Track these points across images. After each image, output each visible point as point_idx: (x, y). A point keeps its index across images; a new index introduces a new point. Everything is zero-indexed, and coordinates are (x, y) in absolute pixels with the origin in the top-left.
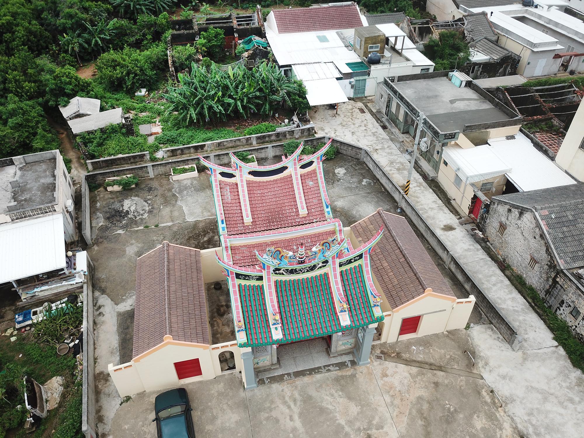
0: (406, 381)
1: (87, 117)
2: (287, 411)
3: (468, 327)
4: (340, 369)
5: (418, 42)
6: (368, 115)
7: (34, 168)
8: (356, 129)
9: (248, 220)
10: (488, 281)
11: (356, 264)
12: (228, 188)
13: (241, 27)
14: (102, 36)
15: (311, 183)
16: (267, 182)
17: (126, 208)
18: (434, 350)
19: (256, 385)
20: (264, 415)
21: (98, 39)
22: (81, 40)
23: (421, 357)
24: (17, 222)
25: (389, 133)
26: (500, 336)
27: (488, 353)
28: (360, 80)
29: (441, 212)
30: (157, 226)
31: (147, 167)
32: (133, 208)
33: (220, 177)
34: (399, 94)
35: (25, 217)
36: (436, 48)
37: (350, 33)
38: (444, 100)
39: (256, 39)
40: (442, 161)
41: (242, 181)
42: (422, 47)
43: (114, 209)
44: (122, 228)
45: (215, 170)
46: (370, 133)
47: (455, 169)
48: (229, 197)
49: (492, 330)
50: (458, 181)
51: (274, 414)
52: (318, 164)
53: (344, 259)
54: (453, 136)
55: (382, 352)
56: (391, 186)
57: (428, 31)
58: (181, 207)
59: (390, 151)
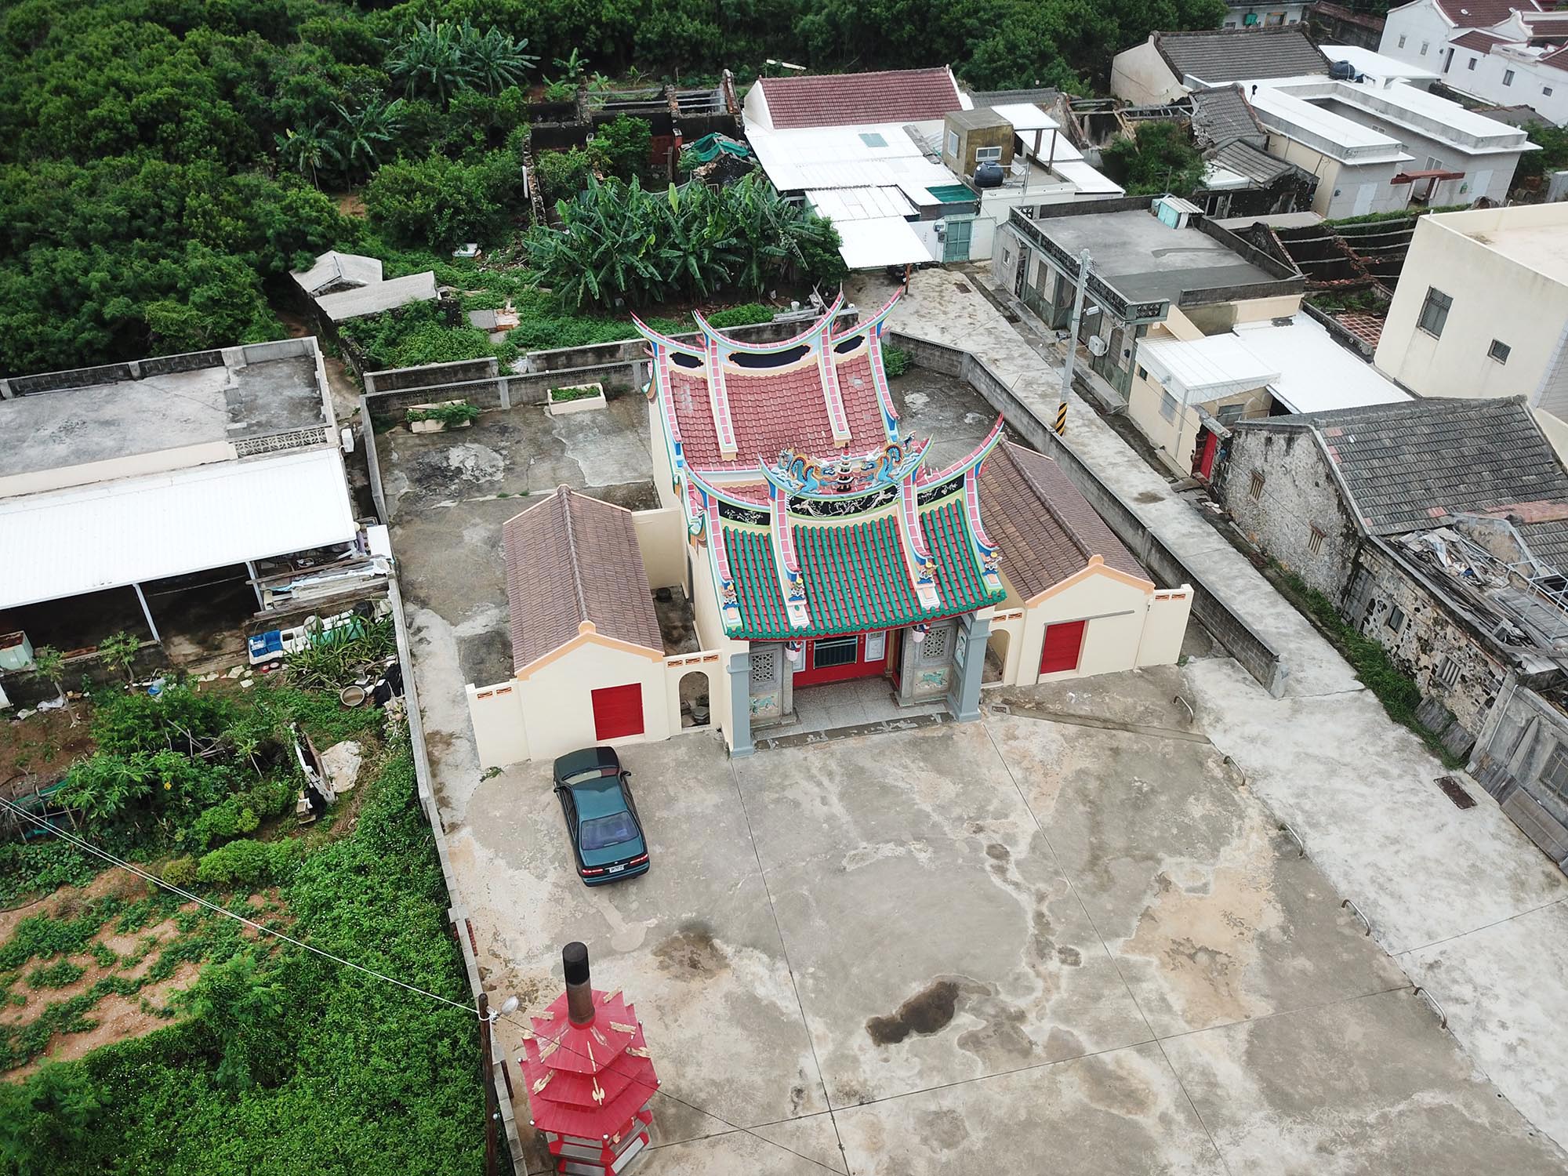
0: (1054, 747)
1: (358, 290)
2: (816, 790)
3: (1182, 661)
4: (919, 727)
5: (1087, 147)
6: (976, 297)
7: (264, 371)
8: (949, 323)
9: (729, 447)
10: (1227, 586)
11: (951, 499)
12: (687, 387)
13: (689, 116)
14: (373, 135)
15: (859, 382)
16: (767, 378)
17: (454, 463)
18: (1112, 698)
19: (752, 747)
20: (768, 796)
21: (363, 141)
22: (324, 143)
23: (1086, 710)
24: (249, 461)
25: (1023, 330)
26: (1248, 675)
27: (1223, 703)
28: (957, 223)
29: (1135, 470)
30: (525, 494)
31: (496, 383)
32: (470, 463)
33: (671, 364)
34: (1044, 237)
35: (266, 450)
36: (1127, 159)
37: (934, 129)
38: (1142, 250)
39: (722, 140)
40: (1136, 370)
41: (716, 372)
42: (1097, 157)
43: (429, 465)
44: (449, 497)
45: (662, 348)
46: (981, 330)
47: (1164, 376)
48: (689, 404)
49: (1233, 666)
50: (1169, 401)
51: (789, 794)
52: (873, 341)
53: (928, 488)
54: (1156, 311)
55: (1005, 702)
56: (1025, 420)
57: (1112, 124)
58: (574, 463)
59: (1025, 363)
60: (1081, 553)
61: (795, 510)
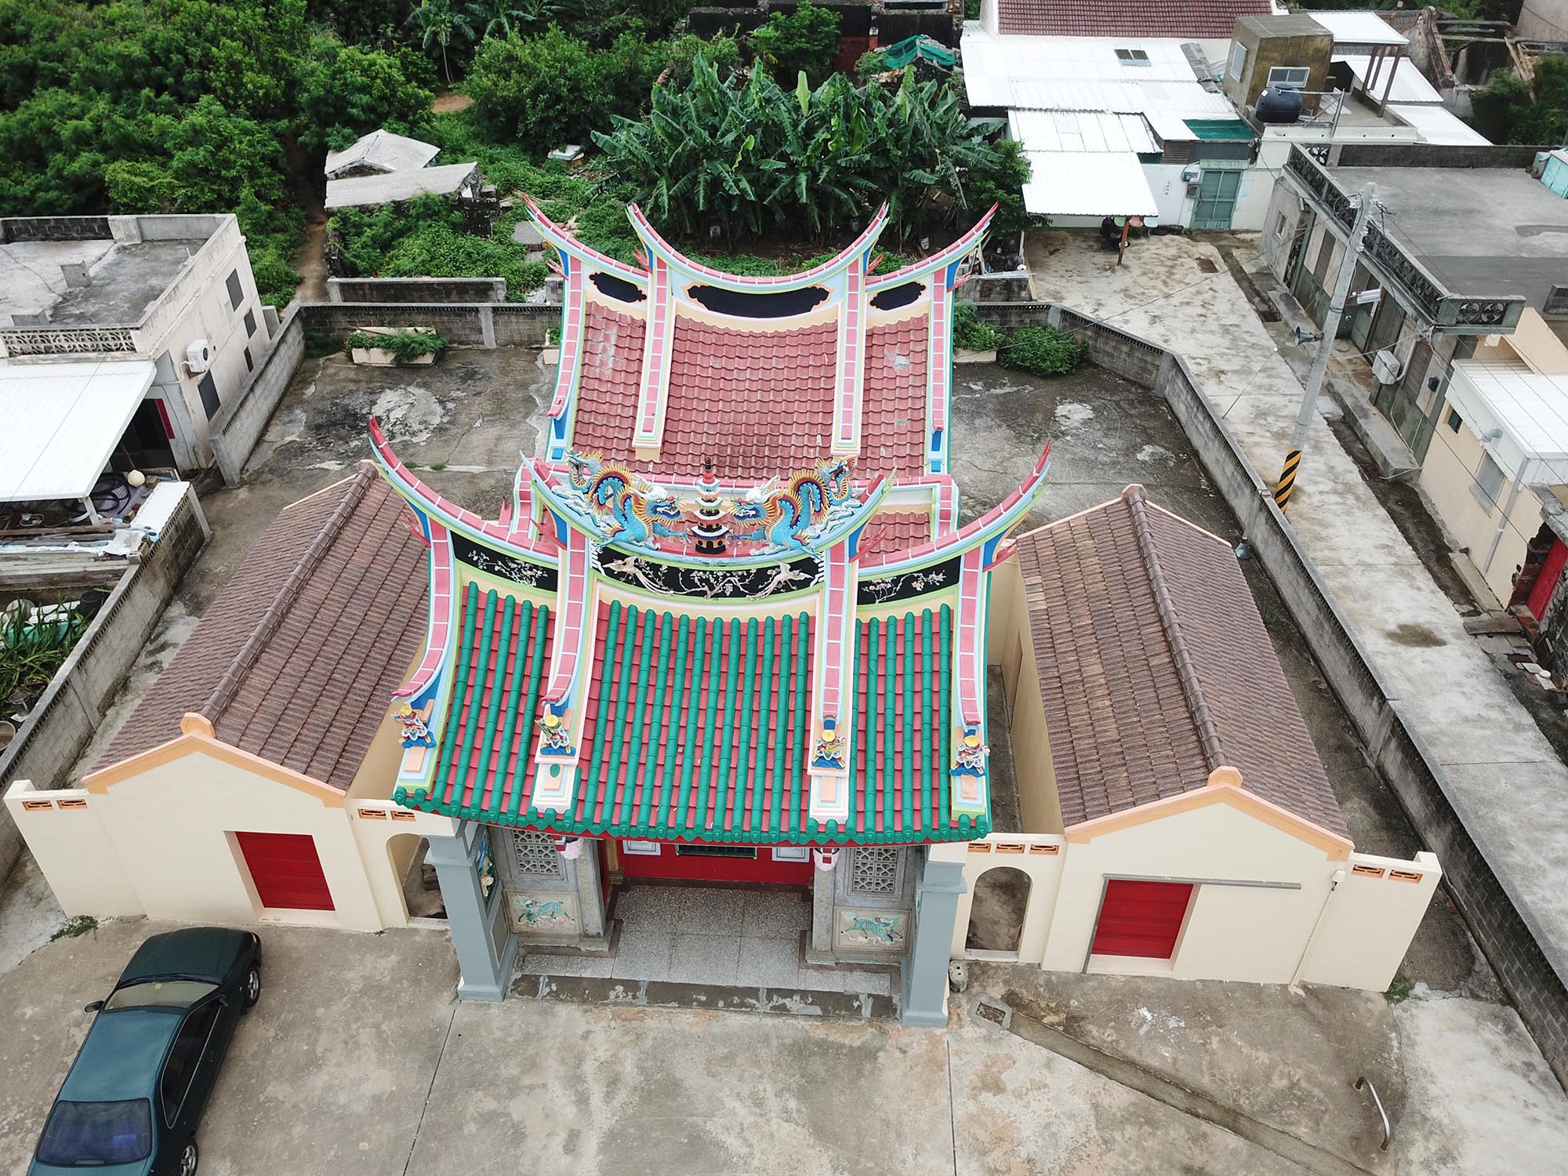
0: (1068, 1131)
1: (382, 176)
3: (1399, 990)
4: (824, 1017)
5: (1451, 85)
6: (1224, 281)
8: (1168, 310)
9: (648, 439)
11: (932, 602)
12: (613, 332)
13: (893, 12)
14: (515, 13)
15: (903, 360)
17: (378, 411)
18: (1225, 1042)
21: (504, 20)
22: (458, 19)
23: (1162, 1056)
24: (23, 363)
25: (1280, 333)
26: (1537, 1059)
27: (1467, 1117)
28: (1218, 172)
29: (1403, 583)
30: (438, 468)
31: (477, 310)
32: (397, 414)
33: (591, 291)
34: (1331, 188)
35: (48, 351)
39: (927, 44)
40: (1444, 414)
41: (660, 313)
42: (1464, 101)
43: (346, 409)
44: (340, 456)
45: (577, 263)
46: (1214, 326)
47: (1488, 428)
48: (608, 359)
49: (1509, 1029)
52: (938, 296)
54: (1496, 315)
55: (1011, 999)
56: (1230, 468)
57: (1501, 57)
58: (533, 432)
59: (1266, 381)
60: (1203, 753)
61: (609, 572)
